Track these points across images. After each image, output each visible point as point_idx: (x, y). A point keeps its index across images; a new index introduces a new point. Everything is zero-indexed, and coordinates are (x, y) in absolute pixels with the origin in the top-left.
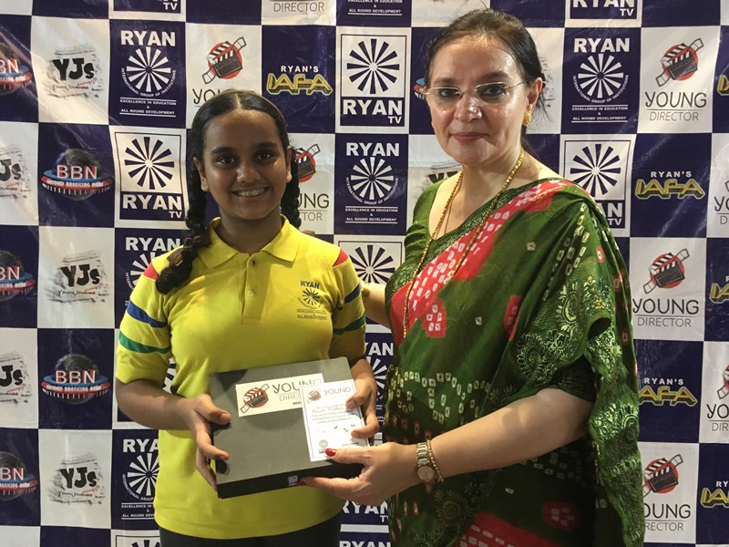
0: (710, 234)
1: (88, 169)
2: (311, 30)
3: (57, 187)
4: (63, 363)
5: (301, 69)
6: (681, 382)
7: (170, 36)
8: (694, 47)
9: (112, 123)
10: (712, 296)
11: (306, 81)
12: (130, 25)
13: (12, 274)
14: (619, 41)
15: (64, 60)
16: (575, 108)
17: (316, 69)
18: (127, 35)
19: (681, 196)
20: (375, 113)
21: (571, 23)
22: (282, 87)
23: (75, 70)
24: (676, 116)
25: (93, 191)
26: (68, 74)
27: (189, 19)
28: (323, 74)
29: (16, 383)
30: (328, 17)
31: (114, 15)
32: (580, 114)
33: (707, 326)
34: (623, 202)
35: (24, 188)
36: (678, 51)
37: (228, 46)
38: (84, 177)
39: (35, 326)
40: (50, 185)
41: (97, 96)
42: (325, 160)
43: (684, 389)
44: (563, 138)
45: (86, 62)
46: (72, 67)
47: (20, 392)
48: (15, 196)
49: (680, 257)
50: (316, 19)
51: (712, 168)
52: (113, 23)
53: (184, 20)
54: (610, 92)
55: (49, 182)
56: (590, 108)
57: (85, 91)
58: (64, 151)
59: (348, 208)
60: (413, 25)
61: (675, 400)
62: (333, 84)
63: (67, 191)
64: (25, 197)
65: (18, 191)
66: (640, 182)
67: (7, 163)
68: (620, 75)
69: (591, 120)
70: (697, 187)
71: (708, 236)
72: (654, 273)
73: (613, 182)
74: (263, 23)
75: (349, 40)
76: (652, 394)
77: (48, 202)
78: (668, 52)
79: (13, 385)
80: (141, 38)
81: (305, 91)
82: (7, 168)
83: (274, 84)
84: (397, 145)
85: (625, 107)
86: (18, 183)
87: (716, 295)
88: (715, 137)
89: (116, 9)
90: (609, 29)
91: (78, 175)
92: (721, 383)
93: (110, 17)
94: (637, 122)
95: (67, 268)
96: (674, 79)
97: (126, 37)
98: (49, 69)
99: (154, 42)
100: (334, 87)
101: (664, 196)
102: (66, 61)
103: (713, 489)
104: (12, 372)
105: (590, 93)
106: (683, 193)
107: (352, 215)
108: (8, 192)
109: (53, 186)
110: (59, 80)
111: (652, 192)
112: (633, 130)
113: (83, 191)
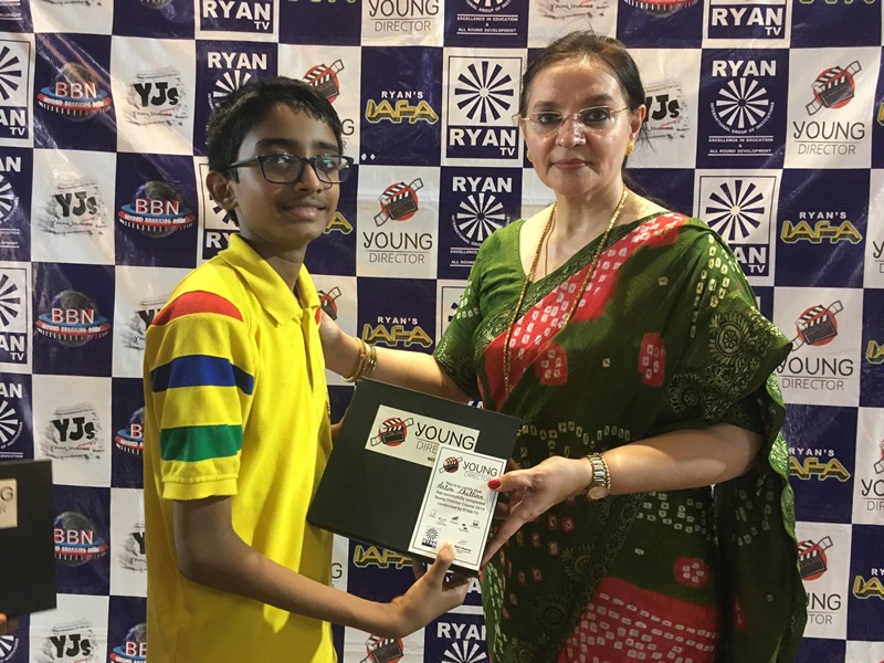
0: (869, 283)
1: (169, 203)
2: (415, 52)
3: (136, 223)
4: (138, 416)
5: (404, 95)
6: (831, 453)
7: (261, 58)
8: (850, 71)
9: (196, 154)
10: (869, 355)
11: (410, 108)
12: (219, 46)
13: (86, 318)
14: (764, 64)
15: (147, 85)
16: (713, 139)
17: (420, 95)
18: (214, 57)
19: (834, 240)
20: (485, 144)
21: (708, 43)
22: (382, 115)
23: (158, 95)
24: (829, 149)
25: (174, 229)
26: (150, 100)
27: (281, 41)
28: (428, 101)
29: (88, 437)
30: (434, 36)
31: (201, 35)
32: (719, 146)
33: (862, 389)
34: (767, 246)
35: (99, 223)
36: (832, 75)
37: (323, 69)
38: (165, 212)
39: (108, 374)
40: (128, 221)
41: (181, 124)
42: (429, 197)
43: (834, 461)
44: (698, 172)
45: (170, 87)
46: (155, 92)
47: (91, 447)
48: (90, 233)
49: (832, 310)
50: (421, 39)
51: (870, 208)
52: (199, 43)
53: (277, 41)
54: (753, 122)
55: (127, 217)
56: (730, 139)
57: (168, 118)
58: (143, 183)
59: (454, 250)
60: (531, 44)
61: (824, 473)
62: (438, 111)
63: (146, 227)
64: (101, 233)
65: (94, 226)
66: (787, 223)
67: (82, 196)
68: (765, 102)
69: (730, 153)
70: (854, 231)
71: (865, 286)
72: (802, 328)
73: (756, 224)
74: (363, 44)
75: (458, 62)
76: (797, 466)
77: (126, 239)
78: (820, 76)
79: (84, 439)
80: (229, 60)
81: (408, 119)
82: (82, 202)
83: (373, 111)
84: (510, 180)
85: (770, 139)
86: (93, 218)
87: (874, 354)
88: (874, 172)
89: (202, 28)
90: (754, 50)
91: (158, 211)
92: (878, 456)
93: (196, 38)
94: (784, 156)
95: (144, 312)
96: (826, 107)
97: (213, 59)
98: (130, 94)
99: (244, 65)
100: (440, 116)
101: (814, 240)
102: (148, 86)
103: (868, 577)
104: (83, 425)
105: (730, 122)
106: (836, 236)
107: (458, 257)
108: (81, 228)
109: (131, 222)
110: (140, 107)
111: (801, 235)
112: (778, 163)
113: (163, 228)
